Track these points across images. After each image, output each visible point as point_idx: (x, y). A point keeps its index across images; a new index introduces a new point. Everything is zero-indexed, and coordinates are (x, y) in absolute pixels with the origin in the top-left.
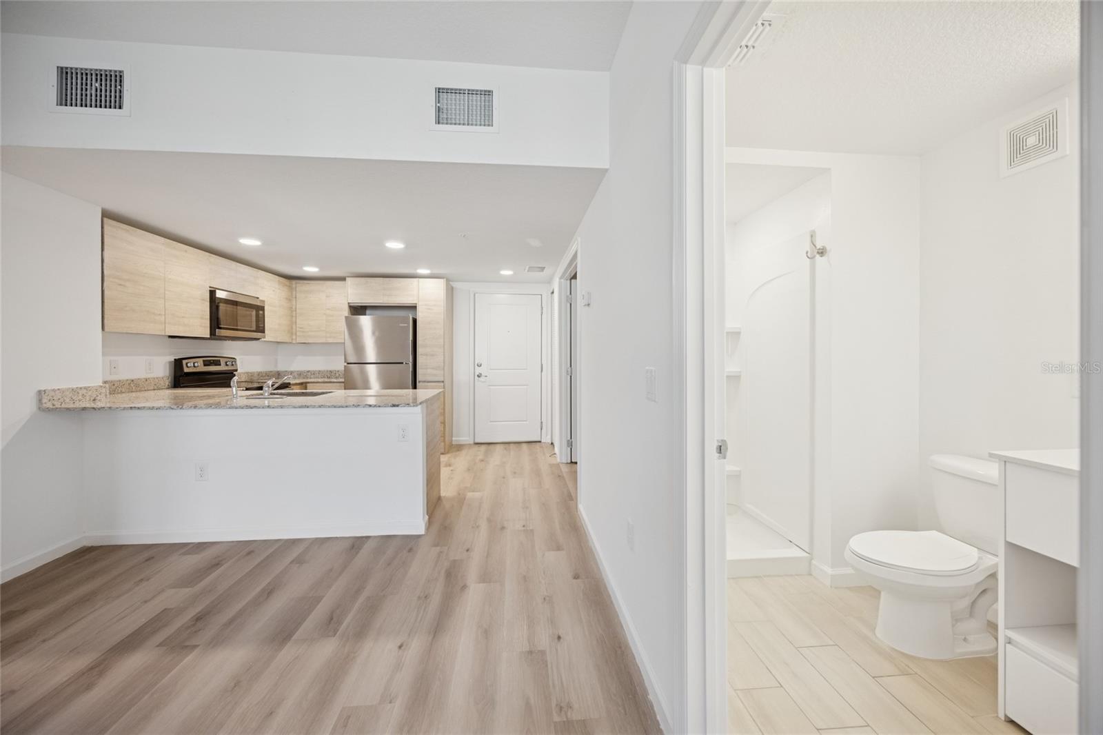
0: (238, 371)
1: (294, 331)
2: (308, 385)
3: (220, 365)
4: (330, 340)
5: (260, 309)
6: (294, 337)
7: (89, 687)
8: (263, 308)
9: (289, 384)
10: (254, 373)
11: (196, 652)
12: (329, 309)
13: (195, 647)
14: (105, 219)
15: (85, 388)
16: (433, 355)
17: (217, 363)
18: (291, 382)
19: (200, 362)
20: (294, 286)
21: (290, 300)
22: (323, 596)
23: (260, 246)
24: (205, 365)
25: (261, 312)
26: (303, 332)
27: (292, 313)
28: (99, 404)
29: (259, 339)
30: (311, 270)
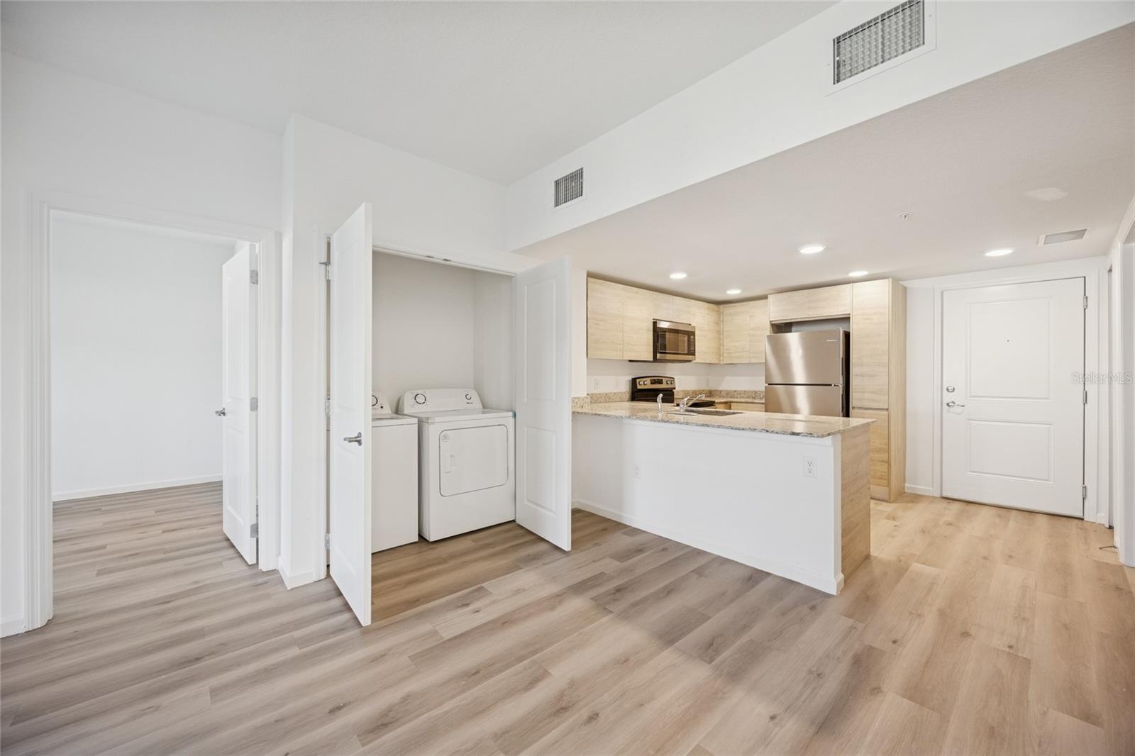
0: (676, 389)
1: (722, 352)
2: (732, 404)
3: (662, 383)
4: (754, 361)
5: (690, 334)
6: (722, 358)
7: (553, 608)
8: (693, 333)
9: (714, 402)
10: (688, 391)
11: (610, 616)
12: (752, 329)
13: (611, 612)
14: (589, 278)
15: (578, 398)
16: (872, 376)
17: (660, 382)
18: (717, 401)
19: (648, 381)
20: (722, 310)
21: (718, 324)
22: (710, 618)
23: (686, 278)
24: (652, 383)
25: (692, 337)
26: (729, 353)
27: (719, 335)
28: (585, 410)
29: (691, 361)
30: (734, 293)
